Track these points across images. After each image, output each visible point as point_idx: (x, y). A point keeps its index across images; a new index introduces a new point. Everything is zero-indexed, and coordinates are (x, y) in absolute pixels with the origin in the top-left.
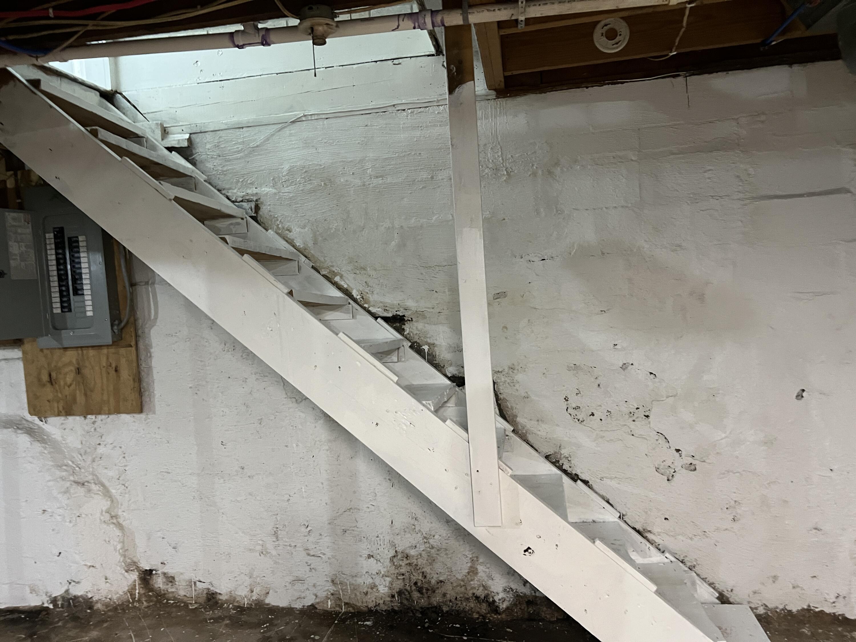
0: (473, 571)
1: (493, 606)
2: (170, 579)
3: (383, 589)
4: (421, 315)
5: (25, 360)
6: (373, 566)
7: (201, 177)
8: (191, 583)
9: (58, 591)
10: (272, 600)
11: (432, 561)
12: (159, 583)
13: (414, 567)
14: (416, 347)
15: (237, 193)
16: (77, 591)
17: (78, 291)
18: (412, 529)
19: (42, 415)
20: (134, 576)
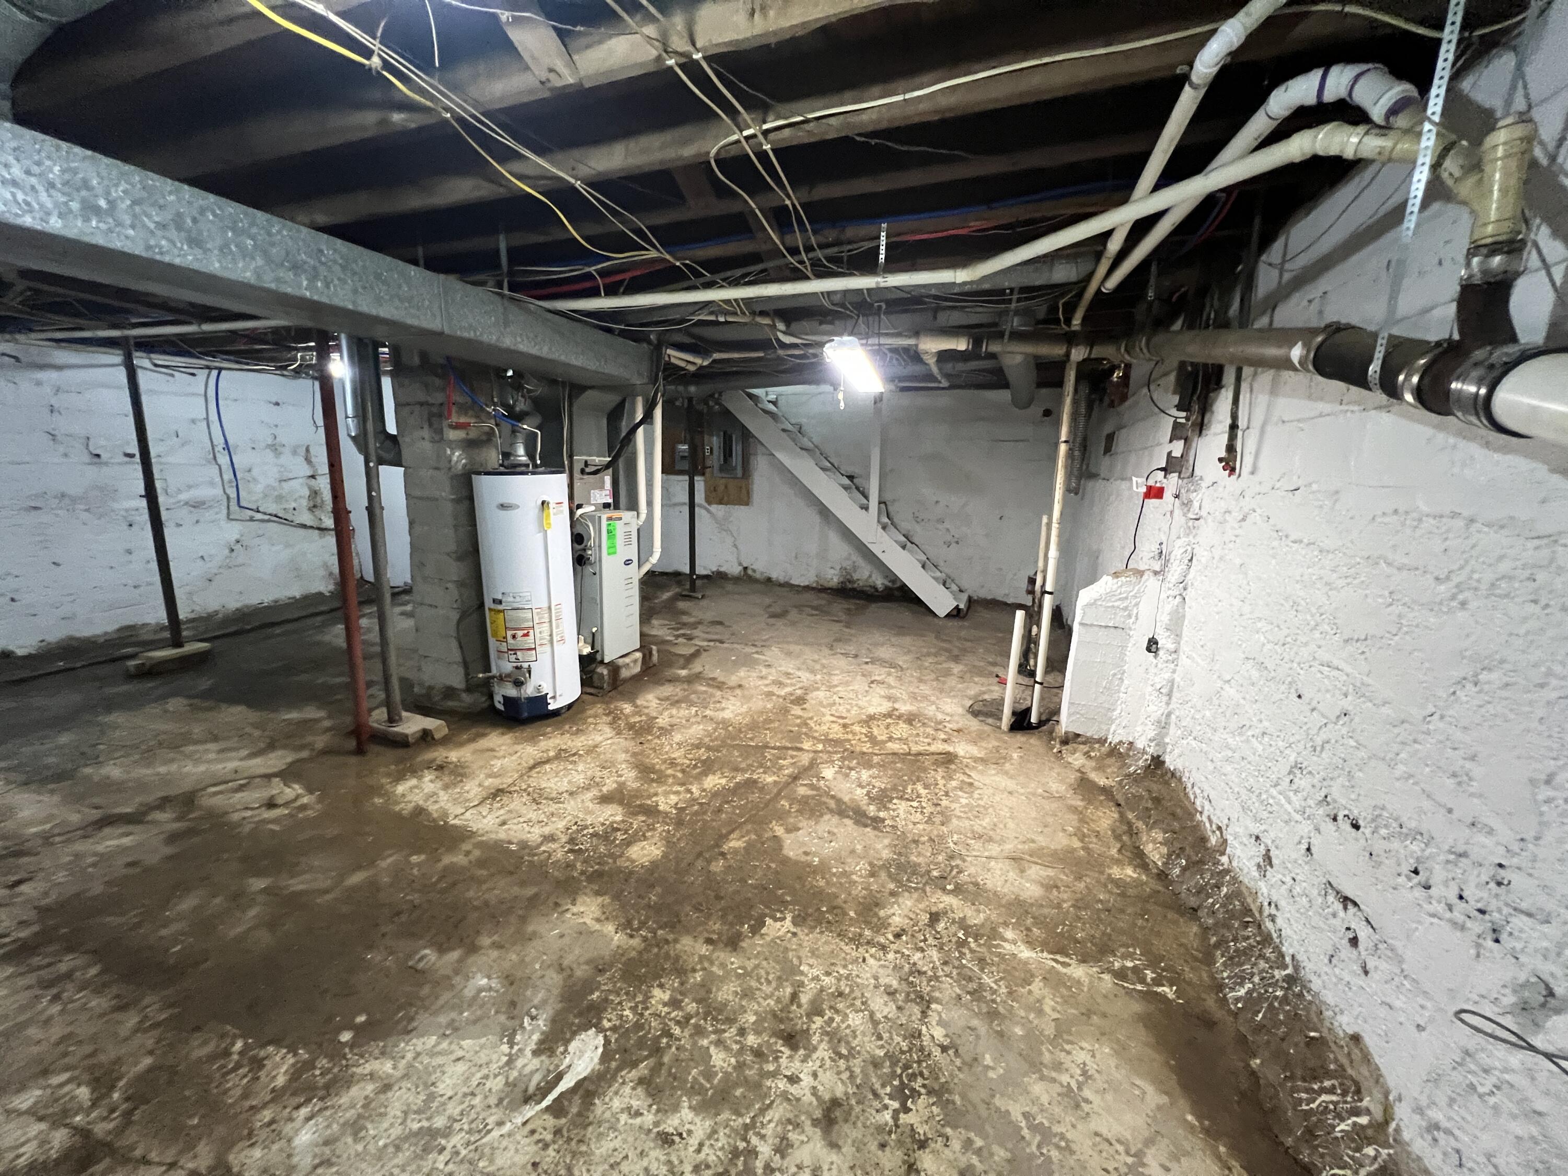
0: (870, 576)
1: (876, 589)
2: (754, 571)
3: (836, 580)
4: (861, 476)
5: (705, 481)
6: (832, 571)
7: (780, 414)
8: (762, 573)
9: (714, 569)
10: (793, 582)
11: (855, 571)
12: (750, 572)
13: (848, 573)
14: (857, 488)
15: (793, 421)
16: (722, 569)
17: (731, 455)
18: (848, 559)
19: (709, 503)
20: (741, 568)
